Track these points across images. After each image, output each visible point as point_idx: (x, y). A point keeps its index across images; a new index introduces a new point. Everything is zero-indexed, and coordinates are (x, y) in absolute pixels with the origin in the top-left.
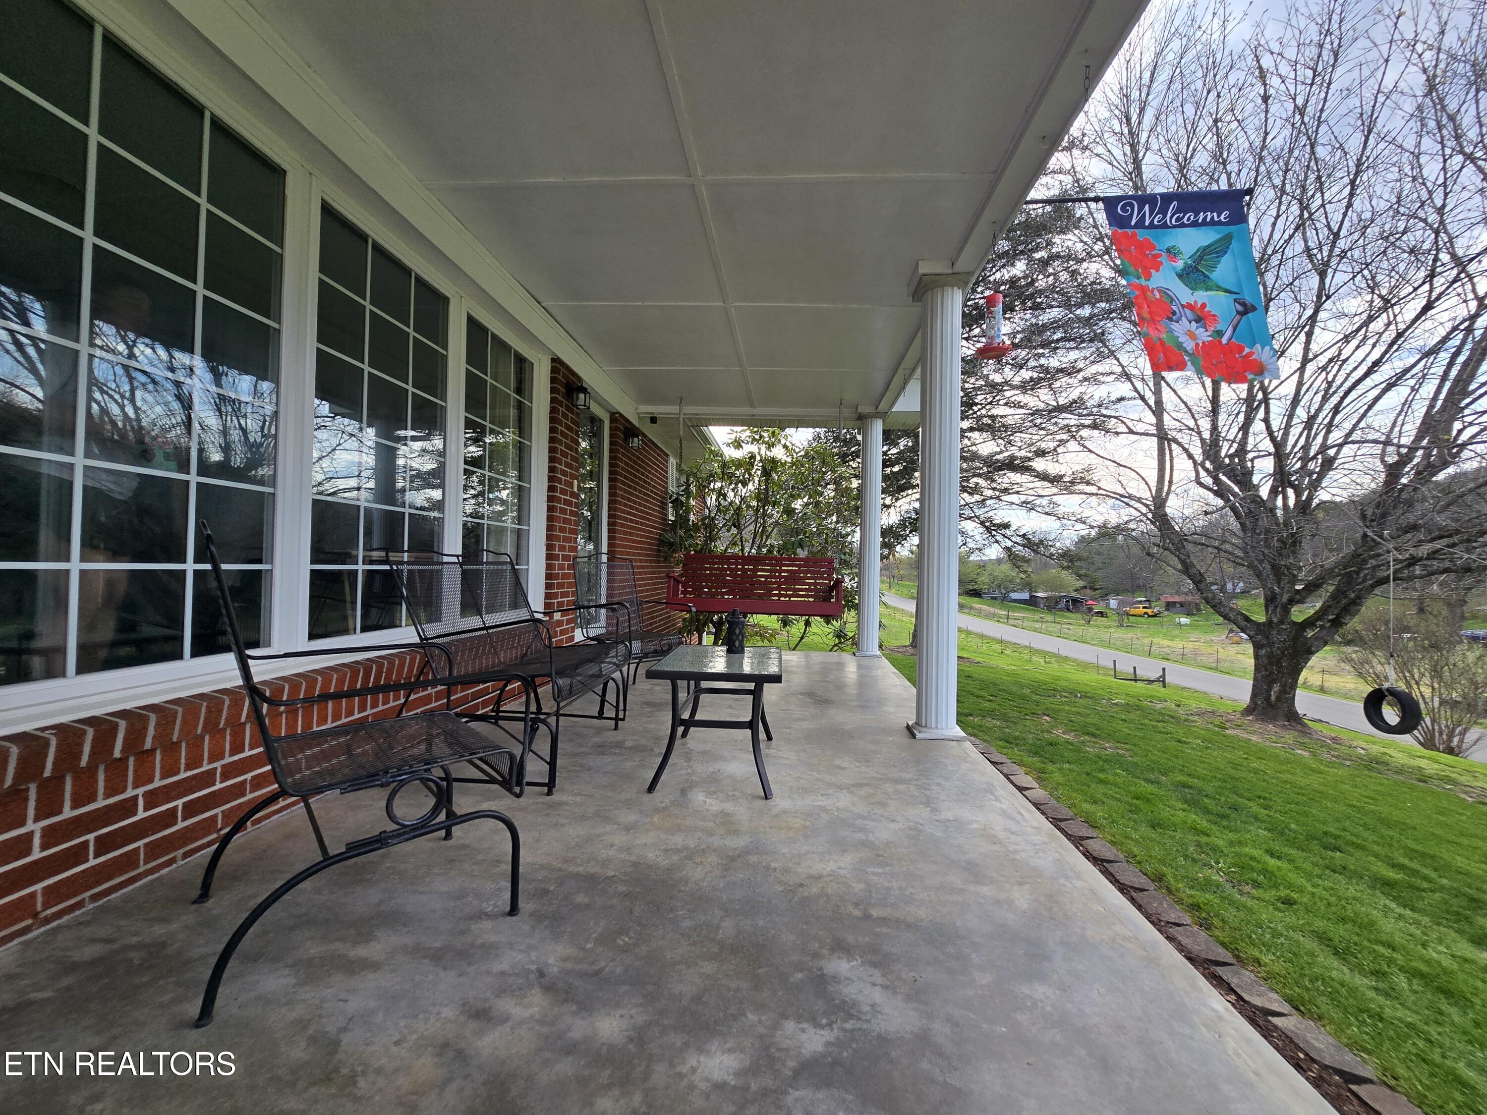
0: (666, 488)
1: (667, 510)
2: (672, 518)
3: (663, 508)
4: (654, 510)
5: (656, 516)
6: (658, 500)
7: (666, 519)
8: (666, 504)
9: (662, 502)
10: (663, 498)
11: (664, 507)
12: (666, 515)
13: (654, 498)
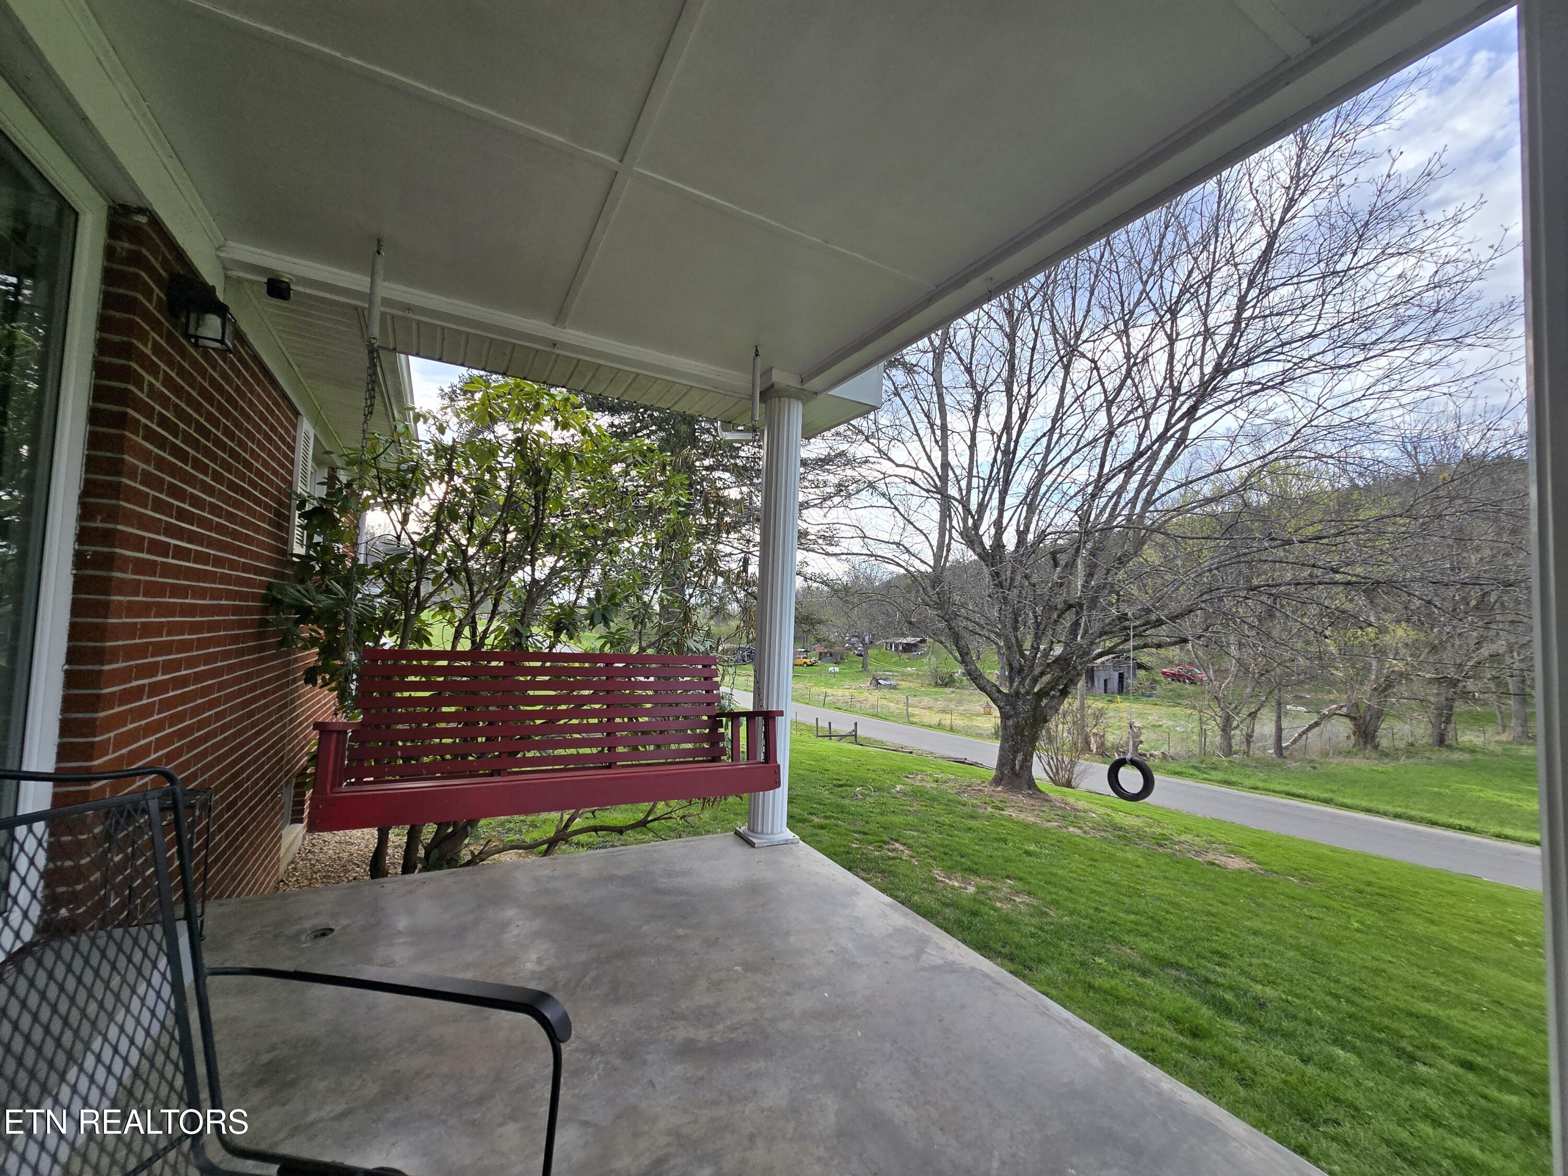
0: (290, 484)
1: (288, 531)
2: (299, 550)
3: (279, 527)
4: (257, 529)
5: (260, 544)
6: (267, 507)
7: (284, 552)
8: (288, 519)
9: (278, 513)
10: (280, 503)
11: (281, 522)
12: (286, 542)
13: (258, 501)
